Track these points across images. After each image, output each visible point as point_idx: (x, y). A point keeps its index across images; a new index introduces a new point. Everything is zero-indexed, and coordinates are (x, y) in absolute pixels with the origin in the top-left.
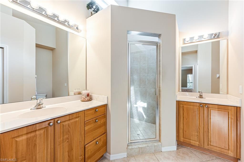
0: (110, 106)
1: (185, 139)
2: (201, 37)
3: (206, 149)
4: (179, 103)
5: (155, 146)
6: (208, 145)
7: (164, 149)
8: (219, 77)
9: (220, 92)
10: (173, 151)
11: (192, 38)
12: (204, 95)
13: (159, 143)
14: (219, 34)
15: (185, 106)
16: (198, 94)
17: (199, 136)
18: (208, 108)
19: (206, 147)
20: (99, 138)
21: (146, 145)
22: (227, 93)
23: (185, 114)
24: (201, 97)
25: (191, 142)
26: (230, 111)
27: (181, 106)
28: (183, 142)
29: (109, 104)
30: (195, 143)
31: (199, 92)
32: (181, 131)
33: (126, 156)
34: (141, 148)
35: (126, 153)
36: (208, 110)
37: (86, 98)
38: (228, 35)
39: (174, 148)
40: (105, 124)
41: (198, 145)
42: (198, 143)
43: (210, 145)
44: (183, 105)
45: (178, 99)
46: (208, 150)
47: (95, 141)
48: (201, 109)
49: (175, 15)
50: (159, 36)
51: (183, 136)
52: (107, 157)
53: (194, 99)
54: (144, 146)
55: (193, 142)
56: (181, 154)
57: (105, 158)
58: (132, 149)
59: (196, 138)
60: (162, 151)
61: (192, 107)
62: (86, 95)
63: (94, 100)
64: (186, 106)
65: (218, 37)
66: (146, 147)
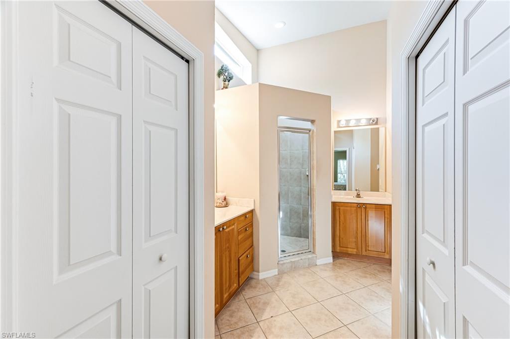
0: (258, 212)
1: (342, 248)
2: (358, 120)
3: (364, 255)
4: (334, 204)
5: (309, 259)
6: (366, 251)
7: (319, 262)
8: (379, 169)
9: (380, 190)
10: (329, 263)
11: (348, 121)
12: (361, 193)
13: (314, 255)
14: (377, 120)
15: (341, 208)
16: (355, 193)
17: (356, 242)
18: (365, 208)
19: (364, 253)
20: (248, 251)
21: (300, 258)
22: (386, 191)
23: (342, 218)
24: (358, 196)
25: (347, 251)
26: (386, 210)
27: (337, 208)
28: (340, 252)
29: (256, 209)
30: (352, 251)
31: (356, 190)
32: (337, 239)
33: (277, 273)
34: (294, 262)
35: (277, 270)
36: (366, 210)
37: (223, 203)
38: (386, 123)
39: (330, 259)
40: (252, 235)
41: (355, 253)
42: (355, 250)
43: (368, 250)
44: (339, 206)
45: (334, 200)
46: (366, 257)
47: (245, 255)
48: (359, 210)
49: (330, 97)
50: (313, 122)
51: (340, 245)
52: (254, 277)
53: (350, 199)
54: (297, 259)
55: (350, 251)
56: (338, 265)
57: (252, 278)
58: (284, 263)
59: (354, 245)
60: (316, 265)
61: (349, 208)
62: (223, 198)
63: (231, 205)
64: (343, 208)
65: (377, 123)
66: (299, 260)
